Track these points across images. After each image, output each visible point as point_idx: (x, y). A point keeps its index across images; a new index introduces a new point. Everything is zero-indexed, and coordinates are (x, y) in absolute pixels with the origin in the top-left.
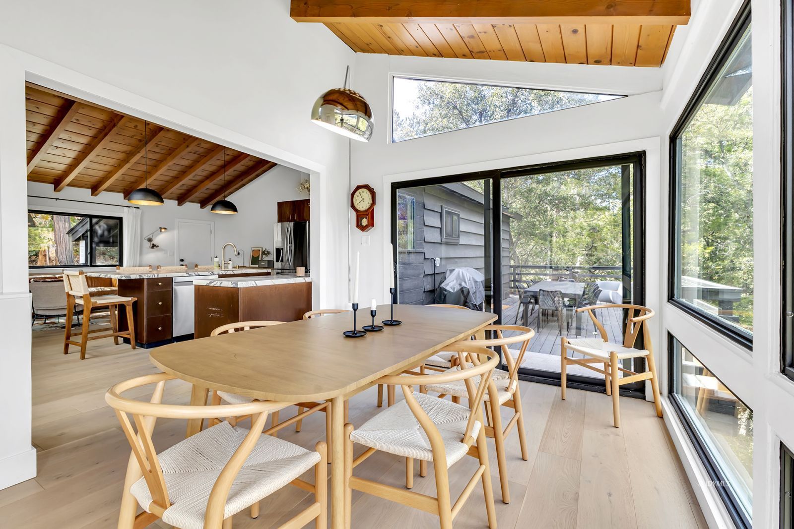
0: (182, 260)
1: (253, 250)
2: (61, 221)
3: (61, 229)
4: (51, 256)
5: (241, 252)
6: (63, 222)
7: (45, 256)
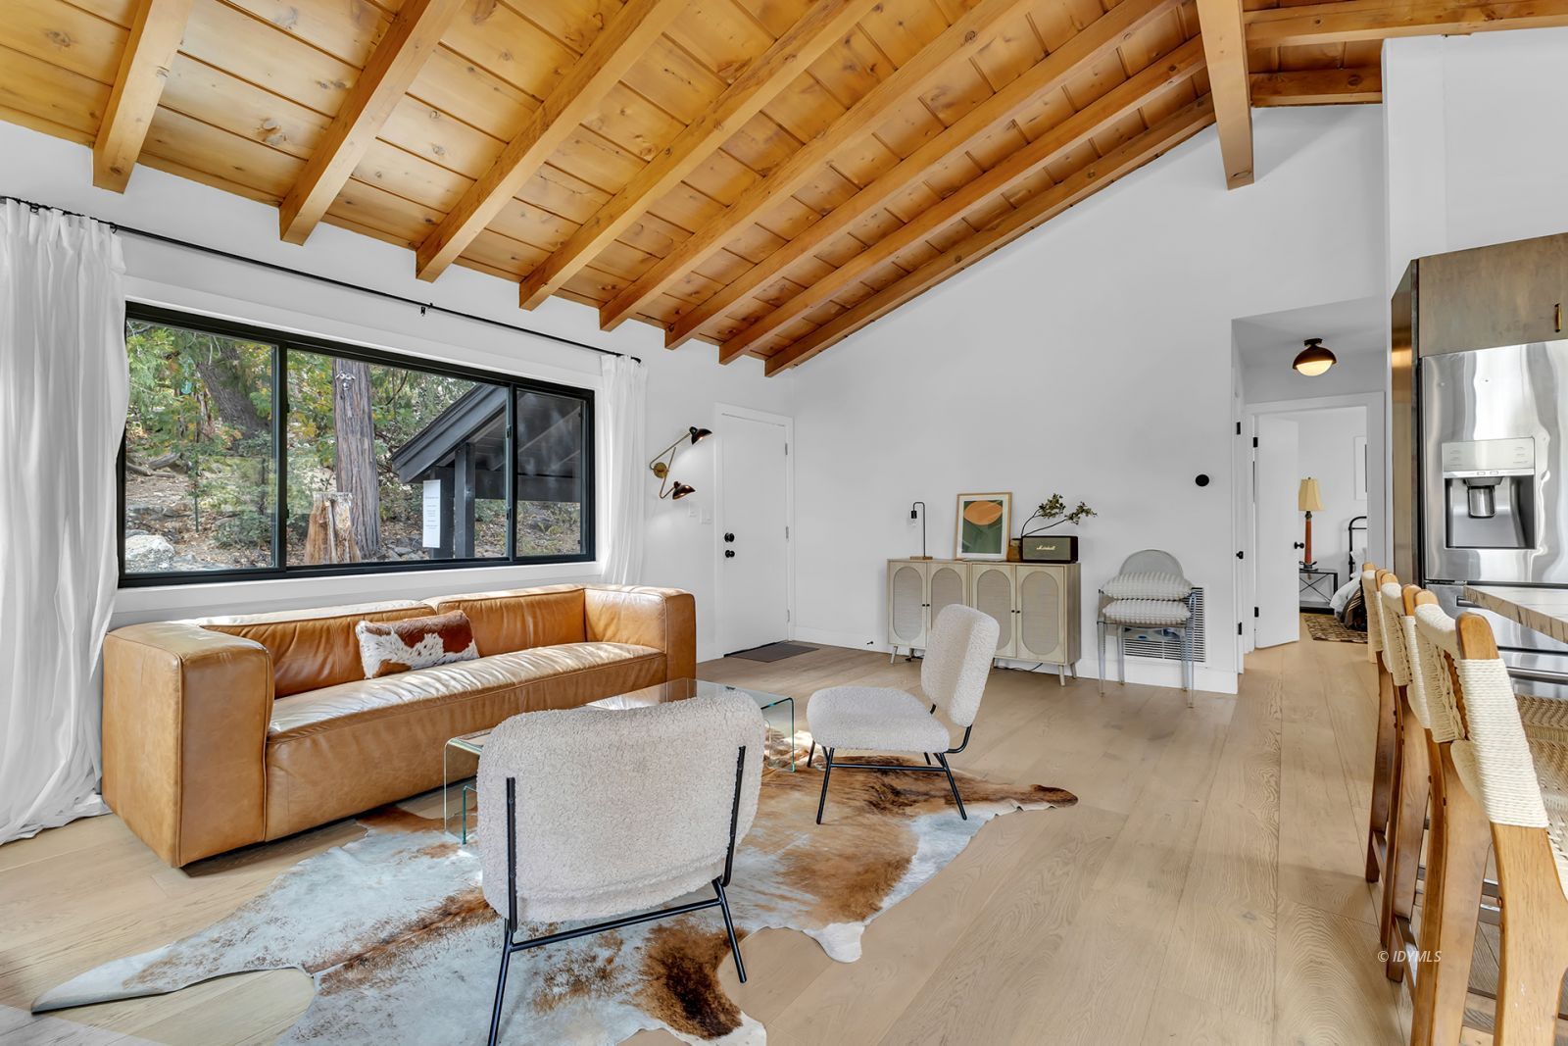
0: (730, 538)
1: (967, 504)
2: (353, 432)
3: (354, 455)
4: (340, 526)
5: (919, 509)
6: (359, 436)
7: (324, 526)
